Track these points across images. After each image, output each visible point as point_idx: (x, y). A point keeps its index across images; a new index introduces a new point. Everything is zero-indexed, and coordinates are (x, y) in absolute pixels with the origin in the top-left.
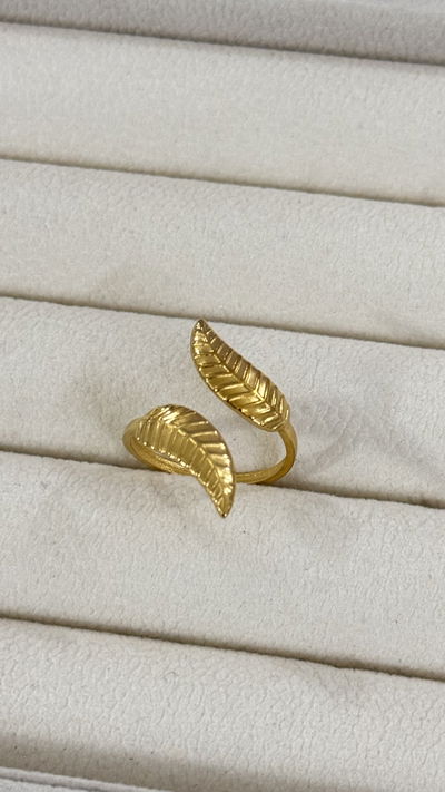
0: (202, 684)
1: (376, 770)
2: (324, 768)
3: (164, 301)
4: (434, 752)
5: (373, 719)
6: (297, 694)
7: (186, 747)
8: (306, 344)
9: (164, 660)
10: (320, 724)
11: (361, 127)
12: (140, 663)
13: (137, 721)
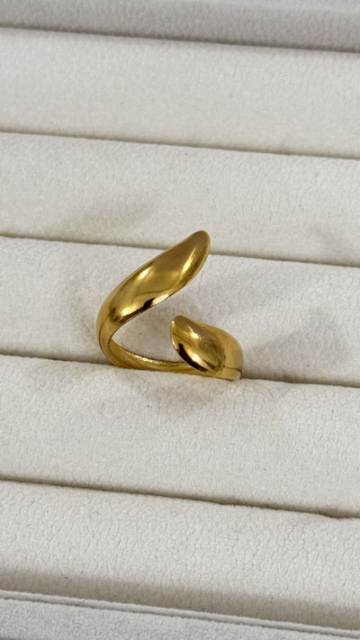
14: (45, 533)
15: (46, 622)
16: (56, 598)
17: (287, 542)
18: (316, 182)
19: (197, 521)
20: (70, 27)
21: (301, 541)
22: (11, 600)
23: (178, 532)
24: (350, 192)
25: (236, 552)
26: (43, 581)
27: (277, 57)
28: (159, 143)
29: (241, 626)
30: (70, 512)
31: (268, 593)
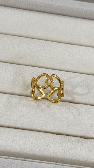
0: (32, 138)
1: (66, 154)
2: (56, 154)
3: (19, 62)
4: (77, 150)
5: (65, 144)
6: (50, 140)
7: (29, 151)
8: (48, 71)
9: (24, 133)
10: (55, 145)
11: (57, 28)
12: (19, 134)
13: (20, 145)
14: (13, 141)
15: (17, 165)
16: (18, 158)
17: (75, 145)
18: (79, 52)
19: (52, 139)
20: (14, 6)
21: (78, 144)
22: (7, 159)
23: (47, 142)
24: (88, 55)
25: (62, 147)
26: (12, 154)
27: (69, 19)
28: (38, 39)
29: (66, 166)
30: (19, 136)
31: (70, 158)
